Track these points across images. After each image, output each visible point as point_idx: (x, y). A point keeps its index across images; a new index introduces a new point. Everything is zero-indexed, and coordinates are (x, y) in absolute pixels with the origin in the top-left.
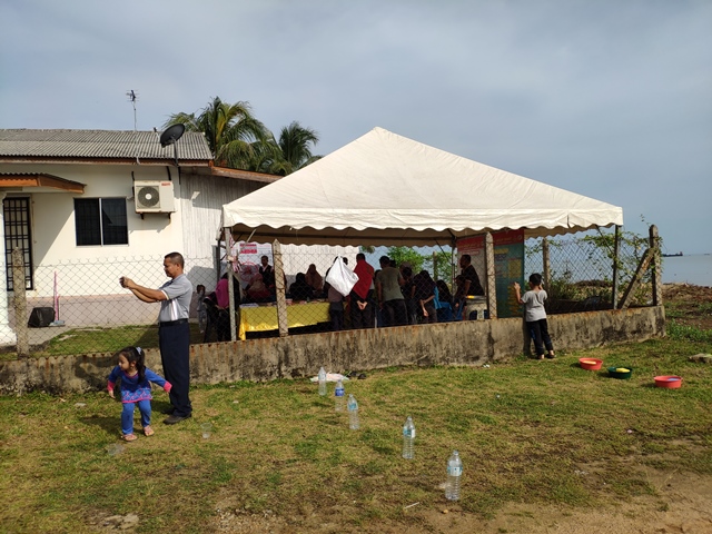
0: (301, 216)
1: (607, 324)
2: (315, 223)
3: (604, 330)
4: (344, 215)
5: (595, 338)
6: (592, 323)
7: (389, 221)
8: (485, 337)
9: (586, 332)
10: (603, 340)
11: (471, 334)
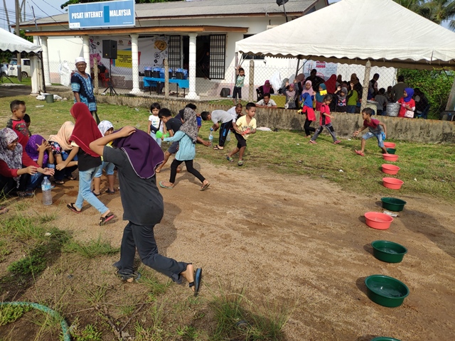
0: (267, 47)
1: (448, 130)
2: (273, 51)
3: (444, 134)
4: (288, 47)
5: (434, 137)
6: (435, 128)
7: (311, 51)
8: (354, 124)
9: (428, 132)
10: (442, 140)
11: (345, 120)
